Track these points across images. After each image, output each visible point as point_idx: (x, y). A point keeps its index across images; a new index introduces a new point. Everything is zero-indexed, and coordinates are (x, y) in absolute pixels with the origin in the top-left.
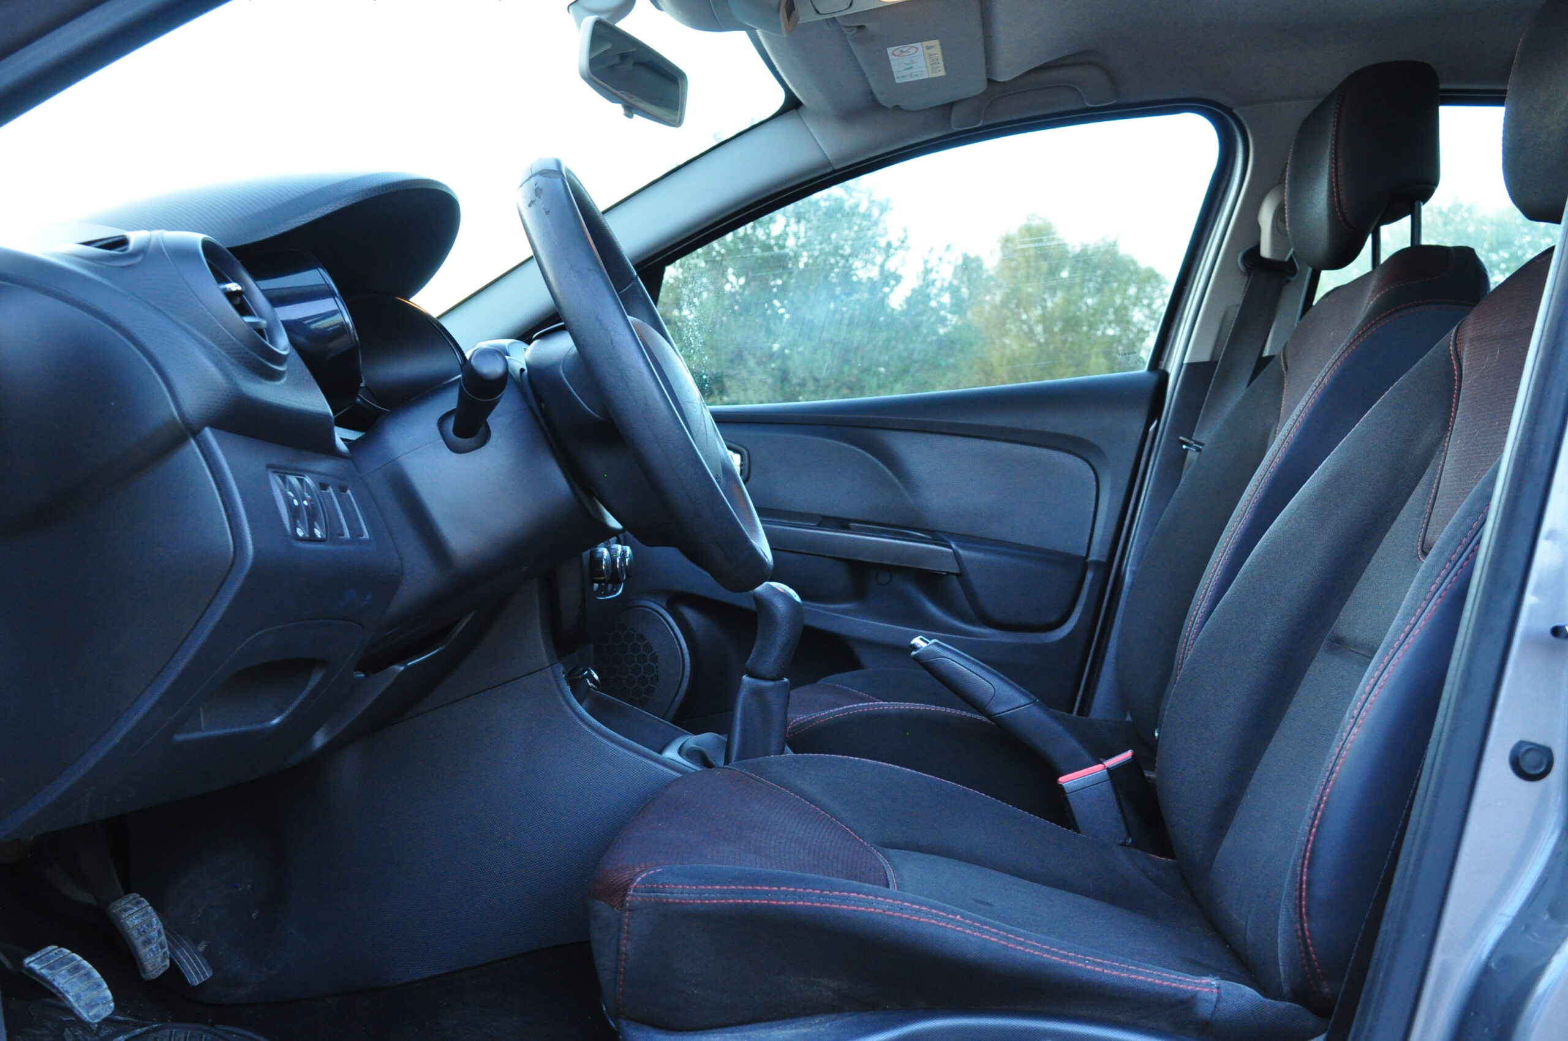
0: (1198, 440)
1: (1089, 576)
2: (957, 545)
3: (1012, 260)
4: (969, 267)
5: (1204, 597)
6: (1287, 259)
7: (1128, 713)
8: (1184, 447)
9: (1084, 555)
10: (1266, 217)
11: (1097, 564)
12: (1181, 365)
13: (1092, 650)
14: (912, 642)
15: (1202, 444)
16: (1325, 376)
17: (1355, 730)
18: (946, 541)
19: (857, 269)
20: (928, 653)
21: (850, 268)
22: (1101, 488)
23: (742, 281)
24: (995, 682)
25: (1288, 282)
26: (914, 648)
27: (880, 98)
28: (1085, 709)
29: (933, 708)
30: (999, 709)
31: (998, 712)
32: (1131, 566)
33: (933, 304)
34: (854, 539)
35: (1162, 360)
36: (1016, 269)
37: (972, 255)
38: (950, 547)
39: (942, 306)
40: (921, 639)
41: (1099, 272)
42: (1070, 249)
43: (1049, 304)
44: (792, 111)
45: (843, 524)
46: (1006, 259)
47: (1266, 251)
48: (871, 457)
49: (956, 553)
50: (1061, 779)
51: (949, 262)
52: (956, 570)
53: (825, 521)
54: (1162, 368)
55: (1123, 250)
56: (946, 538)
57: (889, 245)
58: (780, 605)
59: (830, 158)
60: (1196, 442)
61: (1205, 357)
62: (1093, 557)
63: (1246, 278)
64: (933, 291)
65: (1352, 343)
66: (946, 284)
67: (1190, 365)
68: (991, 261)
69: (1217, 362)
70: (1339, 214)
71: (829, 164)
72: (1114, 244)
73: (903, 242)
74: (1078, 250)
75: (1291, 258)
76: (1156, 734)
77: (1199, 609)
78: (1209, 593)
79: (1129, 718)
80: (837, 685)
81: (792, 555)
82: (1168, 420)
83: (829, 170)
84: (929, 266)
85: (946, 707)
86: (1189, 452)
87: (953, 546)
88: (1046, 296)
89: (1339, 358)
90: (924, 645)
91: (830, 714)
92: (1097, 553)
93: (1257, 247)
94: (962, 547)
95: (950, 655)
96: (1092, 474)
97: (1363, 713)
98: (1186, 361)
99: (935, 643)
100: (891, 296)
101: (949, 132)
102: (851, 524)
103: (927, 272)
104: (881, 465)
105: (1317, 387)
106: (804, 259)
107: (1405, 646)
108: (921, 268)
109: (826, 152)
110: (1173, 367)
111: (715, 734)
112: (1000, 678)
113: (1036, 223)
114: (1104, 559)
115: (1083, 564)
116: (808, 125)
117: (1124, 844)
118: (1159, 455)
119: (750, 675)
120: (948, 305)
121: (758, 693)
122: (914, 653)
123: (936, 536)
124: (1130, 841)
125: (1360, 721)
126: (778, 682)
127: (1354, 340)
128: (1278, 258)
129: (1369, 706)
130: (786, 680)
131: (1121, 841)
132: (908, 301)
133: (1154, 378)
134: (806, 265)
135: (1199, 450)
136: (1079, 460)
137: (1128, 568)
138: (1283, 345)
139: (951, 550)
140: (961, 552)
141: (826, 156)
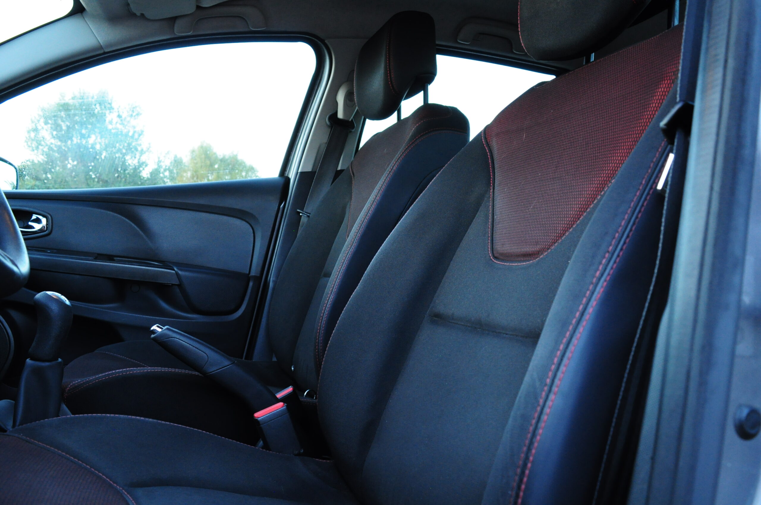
0: (306, 211)
1: (251, 284)
2: (177, 269)
3: (195, 160)
4: (177, 162)
5: (331, 293)
6: (350, 120)
7: (274, 355)
8: (301, 214)
9: (248, 273)
10: (340, 98)
11: (255, 277)
12: (297, 173)
13: (253, 323)
14: (152, 329)
15: (310, 214)
16: (394, 166)
17: (552, 396)
18: (170, 266)
19: (128, 160)
20: (162, 335)
21: (125, 160)
22: (256, 238)
23: (75, 163)
24: (208, 351)
25: (351, 132)
26: (154, 332)
27: (133, 8)
28: (249, 356)
29: (166, 369)
30: (212, 369)
31: (211, 370)
32: (273, 277)
33: (161, 175)
34: (116, 266)
35: (286, 171)
36: (196, 163)
37: (178, 156)
38: (174, 270)
39: (165, 177)
40: (158, 326)
41: (230, 166)
42: (219, 157)
43: (210, 178)
44: (78, 14)
45: (110, 258)
46: (193, 159)
47: (340, 115)
48: (127, 220)
49: (177, 273)
50: (256, 415)
51: (169, 158)
52: (177, 283)
53: (99, 256)
54: (286, 175)
55: (240, 158)
56: (172, 265)
57: (142, 150)
58: (54, 307)
59: (102, 44)
60: (306, 212)
61: (309, 169)
62: (253, 273)
63: (330, 130)
64: (162, 170)
65: (407, 149)
66: (167, 168)
67: (301, 173)
68: (186, 159)
69: (316, 172)
70: (390, 85)
71: (101, 47)
72: (237, 155)
73: (148, 149)
74: (221, 157)
75: (352, 119)
76: (293, 369)
77: (329, 299)
78: (334, 290)
79: (274, 359)
80: (107, 353)
81: (78, 276)
82: (291, 203)
83: (101, 52)
84: (160, 159)
85: (175, 368)
86: (302, 217)
87: (175, 269)
88: (209, 175)
89: (401, 156)
90: (159, 330)
91: (97, 379)
92: (255, 271)
93: (336, 113)
94: (181, 270)
95: (178, 336)
96: (251, 230)
97: (557, 381)
98: (299, 171)
99: (167, 329)
100: (143, 171)
101: (173, 36)
102: (115, 258)
103: (159, 162)
104: (133, 225)
105: (390, 172)
106: (104, 154)
107: (583, 323)
108: (157, 160)
109: (100, 41)
110: (292, 174)
111: (5, 400)
112: (212, 349)
113: (205, 145)
114: (258, 275)
115: (246, 278)
116: (88, 23)
117: (299, 455)
118: (286, 219)
119: (32, 359)
120: (168, 176)
121: (37, 372)
122: (153, 336)
123: (165, 264)
124: (302, 451)
125: (554, 389)
126: (54, 363)
127: (408, 147)
128: (346, 119)
129: (562, 375)
130: (60, 360)
131: (296, 452)
132: (151, 174)
133: (282, 180)
134: (105, 157)
135: (308, 216)
136: (244, 222)
137: (271, 279)
138: (351, 162)
139: (174, 272)
140: (180, 272)
141: (100, 44)
